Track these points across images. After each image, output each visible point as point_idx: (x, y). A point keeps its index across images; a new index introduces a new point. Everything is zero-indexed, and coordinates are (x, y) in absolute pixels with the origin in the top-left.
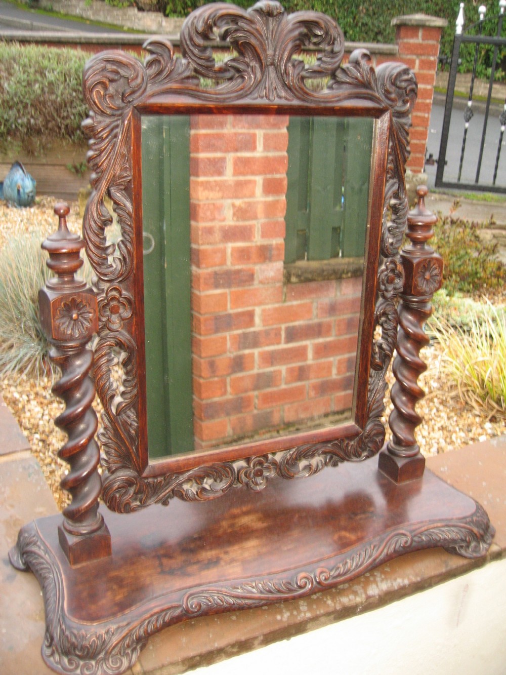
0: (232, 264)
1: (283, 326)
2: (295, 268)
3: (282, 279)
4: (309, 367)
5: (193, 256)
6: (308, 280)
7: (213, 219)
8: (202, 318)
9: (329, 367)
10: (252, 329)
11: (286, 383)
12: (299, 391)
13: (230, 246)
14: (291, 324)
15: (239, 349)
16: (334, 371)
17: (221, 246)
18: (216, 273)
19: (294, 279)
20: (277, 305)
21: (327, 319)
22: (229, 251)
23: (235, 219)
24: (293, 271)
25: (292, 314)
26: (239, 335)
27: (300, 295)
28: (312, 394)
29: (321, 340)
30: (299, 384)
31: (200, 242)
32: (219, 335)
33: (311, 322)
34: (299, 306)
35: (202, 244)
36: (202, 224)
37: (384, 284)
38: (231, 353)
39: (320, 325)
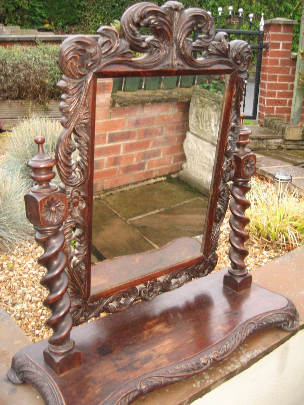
1: (108, 133)
2: (117, 97)
3: (110, 104)
4: (121, 157)
6: (125, 105)
9: (132, 157)
11: (106, 167)
12: (113, 172)
14: (112, 132)
16: (135, 159)
19: (117, 105)
20: (105, 120)
21: (133, 129)
24: (117, 100)
25: (114, 126)
27: (119, 114)
28: (121, 173)
29: (128, 142)
30: (114, 167)
33: (124, 131)
34: (119, 121)
37: (224, 173)
39: (129, 133)
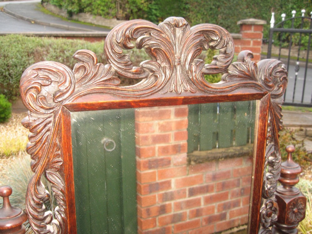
0: (158, 156)
1: (187, 188)
2: (193, 156)
3: (187, 163)
4: (202, 209)
5: (137, 152)
6: (200, 163)
7: (147, 132)
8: (142, 186)
9: (213, 208)
10: (170, 191)
11: (189, 219)
12: (197, 223)
13: (157, 146)
14: (192, 187)
15: (163, 201)
16: (216, 211)
17: (152, 146)
18: (149, 161)
19: (192, 163)
20: (184, 177)
21: (211, 183)
22: (157, 149)
23: (160, 131)
24: (193, 158)
25: (193, 182)
26: (163, 194)
27: (196, 170)
28: (204, 223)
29: (208, 195)
30: (197, 219)
31: (141, 145)
32: (152, 194)
33: (202, 185)
34: (196, 177)
35: (142, 145)
36: (141, 135)
37: (264, 218)
38: (159, 203)
39: (207, 187)
